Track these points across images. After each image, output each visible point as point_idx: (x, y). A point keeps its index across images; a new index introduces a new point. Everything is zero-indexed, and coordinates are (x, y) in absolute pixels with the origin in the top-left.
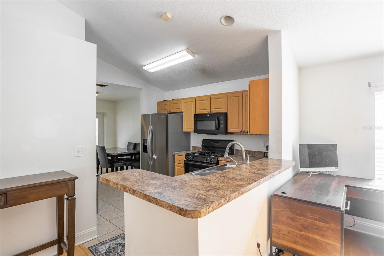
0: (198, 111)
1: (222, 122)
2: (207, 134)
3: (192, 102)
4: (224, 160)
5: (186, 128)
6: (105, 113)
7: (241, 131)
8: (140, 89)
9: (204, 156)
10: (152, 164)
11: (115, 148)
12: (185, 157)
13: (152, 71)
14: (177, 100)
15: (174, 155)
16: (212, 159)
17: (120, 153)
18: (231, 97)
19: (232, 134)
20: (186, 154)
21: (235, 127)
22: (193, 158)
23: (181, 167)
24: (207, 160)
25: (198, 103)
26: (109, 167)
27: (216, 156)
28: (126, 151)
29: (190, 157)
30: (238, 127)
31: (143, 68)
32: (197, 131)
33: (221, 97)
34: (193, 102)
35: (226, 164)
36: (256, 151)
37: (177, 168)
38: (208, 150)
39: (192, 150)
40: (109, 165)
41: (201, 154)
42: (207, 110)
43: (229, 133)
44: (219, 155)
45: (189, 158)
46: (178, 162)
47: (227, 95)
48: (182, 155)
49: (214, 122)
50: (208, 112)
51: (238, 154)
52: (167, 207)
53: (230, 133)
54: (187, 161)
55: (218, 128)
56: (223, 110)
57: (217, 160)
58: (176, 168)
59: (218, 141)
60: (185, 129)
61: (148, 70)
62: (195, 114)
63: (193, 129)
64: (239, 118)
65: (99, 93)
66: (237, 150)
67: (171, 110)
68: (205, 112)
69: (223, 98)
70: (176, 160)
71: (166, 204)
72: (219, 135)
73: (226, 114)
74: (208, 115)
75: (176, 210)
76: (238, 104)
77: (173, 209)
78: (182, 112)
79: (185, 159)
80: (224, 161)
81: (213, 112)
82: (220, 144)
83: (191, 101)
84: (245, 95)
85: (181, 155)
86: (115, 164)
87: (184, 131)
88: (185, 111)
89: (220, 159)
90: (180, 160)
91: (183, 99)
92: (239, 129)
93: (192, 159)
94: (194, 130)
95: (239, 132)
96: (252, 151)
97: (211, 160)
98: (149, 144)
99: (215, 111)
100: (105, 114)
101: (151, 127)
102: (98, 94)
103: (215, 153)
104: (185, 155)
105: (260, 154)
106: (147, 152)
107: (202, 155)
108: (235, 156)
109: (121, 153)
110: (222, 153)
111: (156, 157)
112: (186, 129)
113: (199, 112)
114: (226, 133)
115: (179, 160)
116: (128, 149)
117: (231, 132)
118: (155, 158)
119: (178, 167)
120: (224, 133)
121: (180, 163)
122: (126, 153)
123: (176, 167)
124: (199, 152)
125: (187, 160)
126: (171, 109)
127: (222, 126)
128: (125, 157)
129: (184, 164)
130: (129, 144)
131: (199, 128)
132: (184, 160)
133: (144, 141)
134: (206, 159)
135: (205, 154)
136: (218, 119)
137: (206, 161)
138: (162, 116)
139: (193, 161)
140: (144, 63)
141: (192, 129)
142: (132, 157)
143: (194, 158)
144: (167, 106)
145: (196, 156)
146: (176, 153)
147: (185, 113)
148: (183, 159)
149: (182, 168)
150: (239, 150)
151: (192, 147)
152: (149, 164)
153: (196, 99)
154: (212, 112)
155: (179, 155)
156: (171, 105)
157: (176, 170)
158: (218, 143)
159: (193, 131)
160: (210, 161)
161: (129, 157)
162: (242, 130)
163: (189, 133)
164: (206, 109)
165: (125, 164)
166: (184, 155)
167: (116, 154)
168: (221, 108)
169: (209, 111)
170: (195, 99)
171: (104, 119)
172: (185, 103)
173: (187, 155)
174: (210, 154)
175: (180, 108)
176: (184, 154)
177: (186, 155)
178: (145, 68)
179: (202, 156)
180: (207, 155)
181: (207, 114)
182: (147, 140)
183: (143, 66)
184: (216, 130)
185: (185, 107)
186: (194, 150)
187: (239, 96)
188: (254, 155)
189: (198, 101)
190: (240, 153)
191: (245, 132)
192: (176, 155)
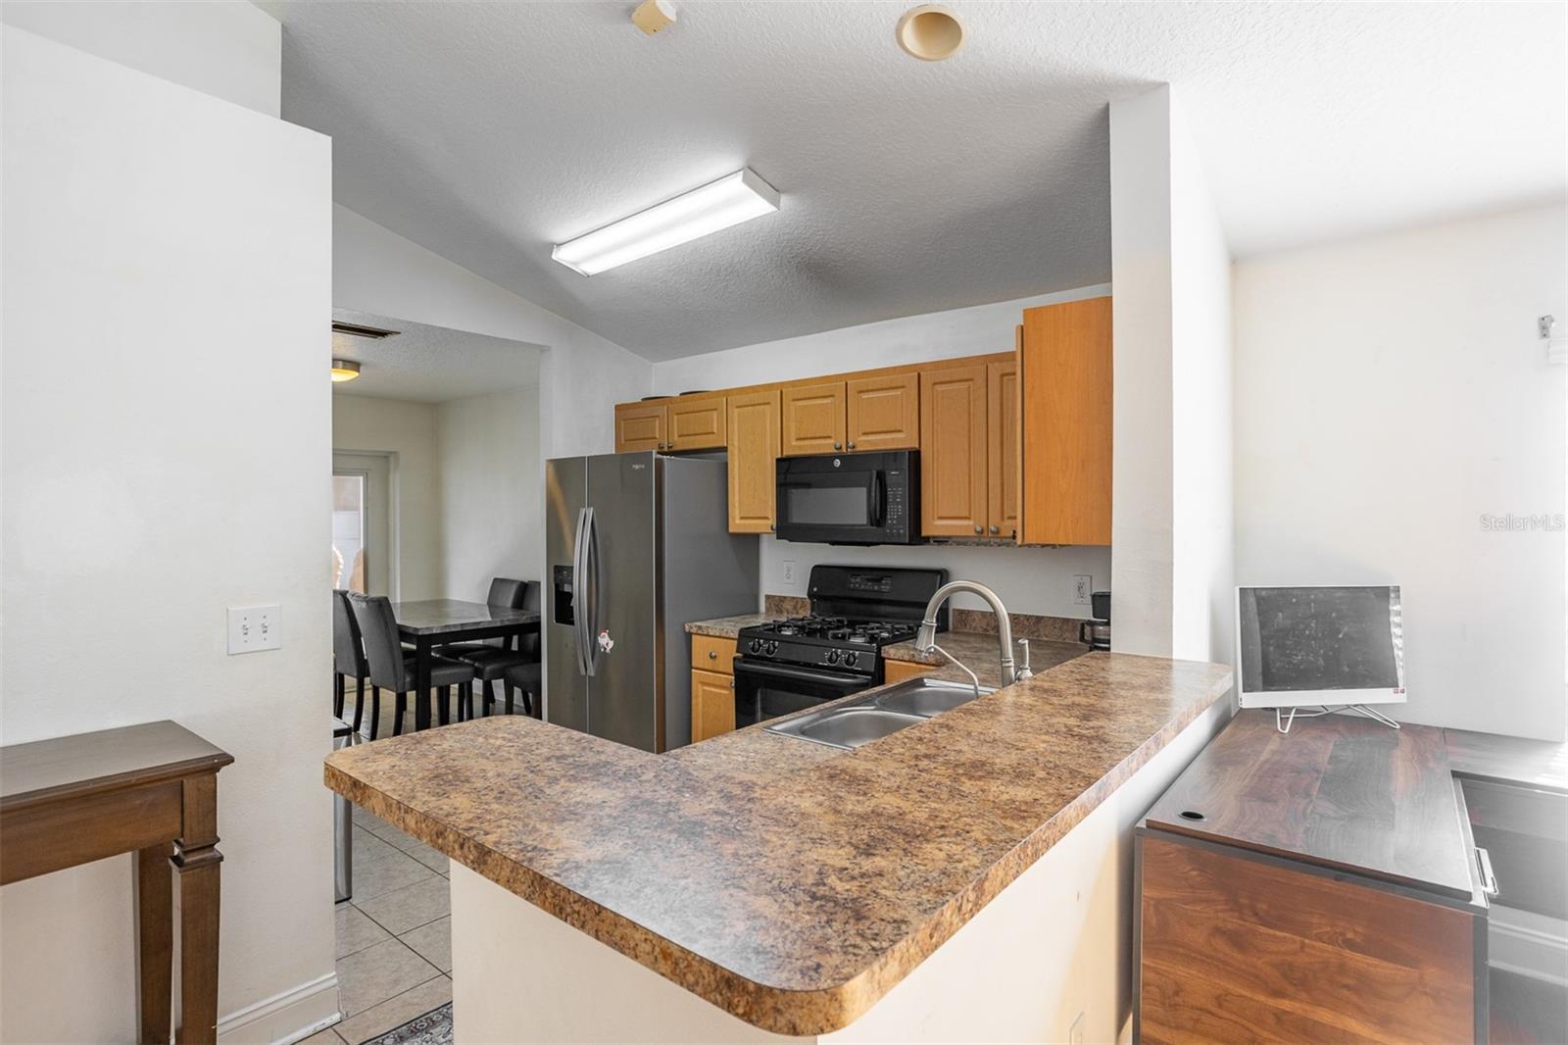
0: (794, 443)
1: (898, 495)
2: (833, 543)
3: (767, 406)
4: (906, 658)
5: (742, 515)
6: (391, 453)
7: (979, 529)
8: (543, 349)
9: (817, 639)
10: (592, 674)
11: (439, 604)
12: (736, 642)
13: (591, 268)
14: (703, 399)
15: (689, 635)
16: (857, 653)
17: (455, 626)
18: (935, 384)
19: (941, 541)
20: (741, 630)
21: (955, 515)
22: (772, 648)
23: (722, 687)
24: (834, 657)
25: (791, 409)
26: (407, 686)
27: (872, 639)
28: (485, 618)
29: (760, 645)
30: (967, 515)
31: (554, 257)
32: (788, 530)
33: (894, 385)
34: (768, 403)
35: (922, 679)
36: (1043, 618)
37: (704, 690)
38: (837, 614)
39: (768, 609)
40: (408, 679)
41: (806, 630)
42: (832, 441)
43: (926, 540)
44: (885, 635)
45: (753, 649)
46: (709, 664)
47: (919, 375)
48: (724, 635)
49: (865, 489)
50: (837, 449)
51: (966, 631)
52: (656, 958)
53: (934, 537)
54: (745, 662)
55: (878, 517)
56: (903, 440)
57: (877, 659)
58: (698, 689)
59: (880, 574)
60: (738, 522)
61: (575, 263)
62: (779, 456)
63: (772, 521)
64: (970, 476)
65: (361, 368)
66: (961, 612)
67: (676, 439)
68: (825, 447)
69: (903, 387)
70: (699, 657)
71: (646, 940)
72: (882, 546)
73: (915, 456)
74: (837, 463)
75: (700, 980)
76: (969, 413)
77: (685, 975)
78: (724, 449)
79: (737, 652)
80: (909, 661)
81: (859, 448)
82: (887, 584)
83: (761, 401)
84: (1000, 373)
85: (718, 634)
86: (433, 674)
87: (731, 530)
88: (736, 444)
89: (889, 651)
90: (713, 654)
91: (727, 393)
92: (971, 523)
93: (768, 651)
94: (775, 527)
95: (973, 534)
96: (1029, 618)
97: (852, 659)
98: (579, 585)
99: (865, 443)
100: (392, 459)
101: (590, 511)
102: (358, 371)
103: (867, 623)
104: (737, 636)
105: (1063, 628)
106: (572, 623)
107: (812, 633)
108: (951, 636)
109: (462, 625)
110: (897, 626)
111: (611, 644)
112: (743, 521)
113: (795, 449)
114: (916, 538)
115: (711, 657)
116: (492, 605)
117: (936, 534)
118: (605, 649)
119: (709, 685)
120: (907, 541)
121: (716, 669)
122: (480, 627)
123: (700, 686)
124: (800, 623)
125: (747, 658)
126: (676, 436)
127: (897, 510)
128: (480, 642)
129: (731, 671)
130: (498, 583)
131: (797, 517)
132: (735, 659)
133: (560, 574)
134: (827, 655)
135: (823, 632)
136: (881, 477)
137: (830, 660)
138: (637, 467)
139: (770, 660)
140: (558, 235)
141: (766, 524)
142: (508, 643)
143: (775, 647)
144: (657, 422)
145: (785, 640)
146: (700, 627)
147: (736, 452)
148: (728, 651)
149: (723, 692)
150: (969, 611)
151: (768, 597)
152: (583, 672)
153: (783, 393)
154: (854, 447)
155: (711, 634)
156: (676, 417)
157: (700, 699)
158: (878, 581)
159: (772, 529)
160: (847, 662)
161: (497, 642)
162: (985, 526)
163: (754, 539)
164: (830, 437)
165: (478, 674)
166: (732, 635)
167: (438, 632)
168: (893, 429)
169: (838, 445)
170: (781, 392)
171: (391, 477)
172: (736, 410)
173: (745, 634)
174: (848, 631)
175: (715, 431)
176: (732, 627)
177: (739, 636)
178: (562, 256)
179: (810, 640)
180: (835, 637)
181: (832, 457)
182: (572, 567)
183: (551, 246)
184: (872, 525)
185: (735, 427)
186: (777, 612)
187: (971, 380)
188: (1036, 634)
189: (794, 400)
190: (974, 625)
191: (1002, 534)
192: (700, 634)
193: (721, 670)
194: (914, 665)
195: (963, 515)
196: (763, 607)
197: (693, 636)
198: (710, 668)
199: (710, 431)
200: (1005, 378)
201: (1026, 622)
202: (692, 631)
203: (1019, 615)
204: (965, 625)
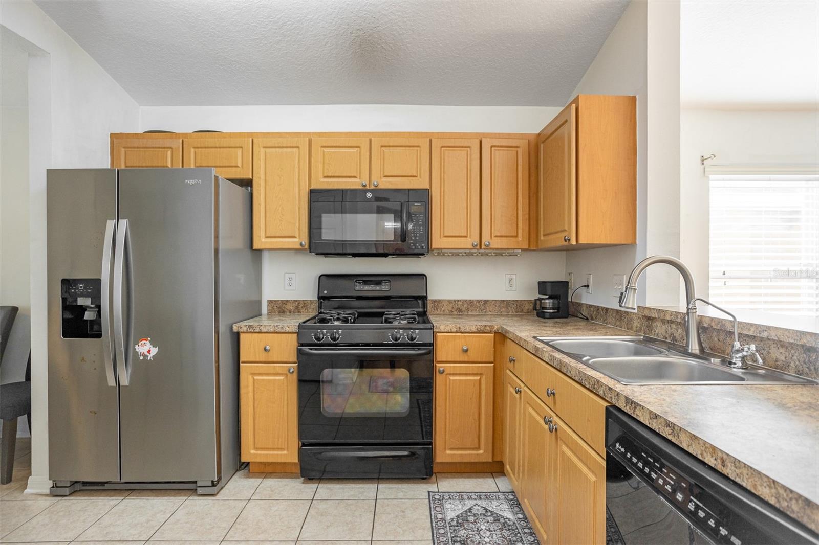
0: (321, 180)
1: (421, 219)
3: (295, 149)
5: (268, 235)
7: (474, 244)
12: (293, 335)
15: (237, 335)
16: (417, 331)
18: (442, 147)
20: (300, 324)
21: (455, 235)
22: (336, 336)
23: (281, 375)
25: (320, 153)
29: (325, 334)
30: (465, 234)
33: (410, 145)
34: (297, 147)
36: (488, 300)
37: (256, 380)
39: (270, 313)
42: (357, 180)
47: (431, 140)
48: (279, 330)
50: (363, 186)
51: (438, 313)
55: (402, 235)
56: (417, 183)
57: (433, 332)
60: (263, 239)
62: (313, 189)
63: (301, 239)
64: (467, 209)
66: (434, 301)
69: (418, 147)
70: (249, 352)
73: (426, 194)
76: (467, 169)
78: (250, 181)
79: (298, 343)
80: (456, 333)
81: (381, 186)
82: (387, 285)
83: (287, 145)
84: (490, 146)
85: (272, 330)
87: (256, 247)
88: (262, 176)
89: (440, 327)
90: (268, 348)
91: (252, 135)
92: (467, 240)
93: (333, 338)
95: (470, 247)
96: (479, 301)
97: (414, 336)
99: (386, 183)
101: (125, 224)
104: (294, 330)
105: (499, 306)
112: (268, 240)
113: (322, 183)
115: (265, 349)
117: (439, 248)
119: (261, 374)
120: (427, 252)
121: (271, 360)
123: (250, 377)
125: (307, 346)
126: (193, 165)
127: (420, 230)
131: (328, 235)
132: (295, 348)
133: (74, 289)
137: (393, 339)
139: (335, 345)
141: (294, 241)
144: (170, 153)
145: (347, 328)
146: (250, 327)
147: (263, 184)
148: (286, 343)
150: (439, 300)
151: (270, 302)
153: (311, 141)
154: (378, 185)
155: (265, 330)
156: (191, 150)
158: (379, 283)
159: (301, 245)
160: (410, 339)
164: (354, 177)
166: (288, 330)
168: (408, 175)
169: (364, 184)
172: (263, 150)
173: (305, 327)
175: (239, 165)
177: (298, 329)
182: (99, 281)
184: (396, 241)
185: (260, 163)
186: (279, 312)
187: (469, 147)
188: (484, 311)
189: (322, 147)
190: (443, 309)
191: (491, 247)
192: (251, 332)
193: (275, 360)
194: (460, 334)
195: (463, 235)
196: (265, 310)
197: (242, 336)
198: (263, 360)
199: (234, 164)
200: (493, 148)
201: (477, 304)
202: (241, 330)
203: (473, 300)
204: (437, 309)
